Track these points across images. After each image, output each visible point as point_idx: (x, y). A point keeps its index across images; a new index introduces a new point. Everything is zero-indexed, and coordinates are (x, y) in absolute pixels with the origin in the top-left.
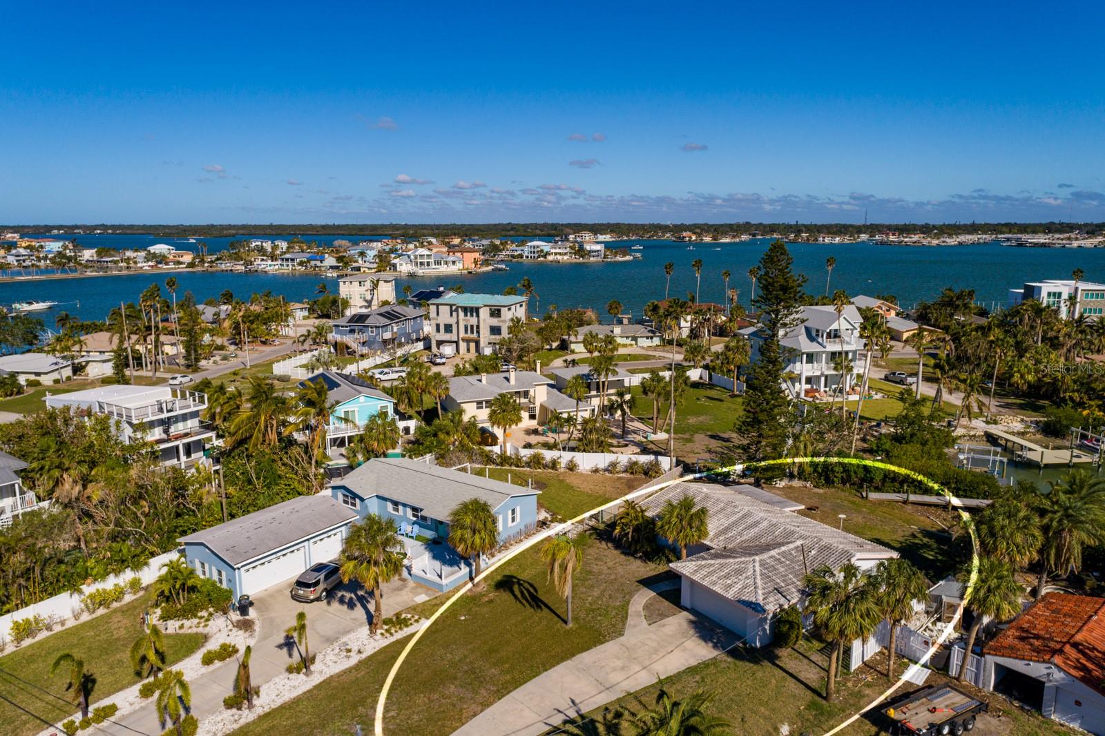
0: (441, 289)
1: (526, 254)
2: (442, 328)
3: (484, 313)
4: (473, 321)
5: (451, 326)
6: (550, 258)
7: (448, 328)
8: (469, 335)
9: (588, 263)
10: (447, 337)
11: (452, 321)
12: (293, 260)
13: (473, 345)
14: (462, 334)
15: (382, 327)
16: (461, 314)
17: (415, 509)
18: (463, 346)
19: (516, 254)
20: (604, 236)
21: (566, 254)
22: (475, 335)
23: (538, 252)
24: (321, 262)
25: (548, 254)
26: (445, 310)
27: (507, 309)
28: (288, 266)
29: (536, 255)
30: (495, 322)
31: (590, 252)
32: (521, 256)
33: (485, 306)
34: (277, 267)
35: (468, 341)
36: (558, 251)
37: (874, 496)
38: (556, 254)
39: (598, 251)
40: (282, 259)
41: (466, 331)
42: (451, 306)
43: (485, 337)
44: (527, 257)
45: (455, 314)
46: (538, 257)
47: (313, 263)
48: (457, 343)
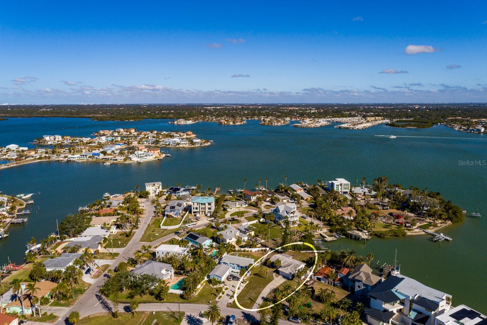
2: (195, 208)
3: (207, 204)
4: (204, 206)
6: (181, 146)
7: (197, 208)
9: (195, 147)
10: (196, 211)
12: (86, 156)
13: (203, 213)
14: (201, 210)
16: (200, 205)
17: (237, 265)
18: (201, 213)
19: (167, 144)
21: (187, 144)
22: (204, 210)
23: (176, 143)
24: (98, 156)
25: (179, 144)
26: (196, 204)
27: (212, 203)
28: (84, 158)
30: (209, 206)
31: (195, 143)
32: (169, 145)
36: (184, 143)
37: (302, 252)
40: (81, 155)
41: (202, 209)
43: (207, 210)
44: (172, 145)
46: (176, 145)
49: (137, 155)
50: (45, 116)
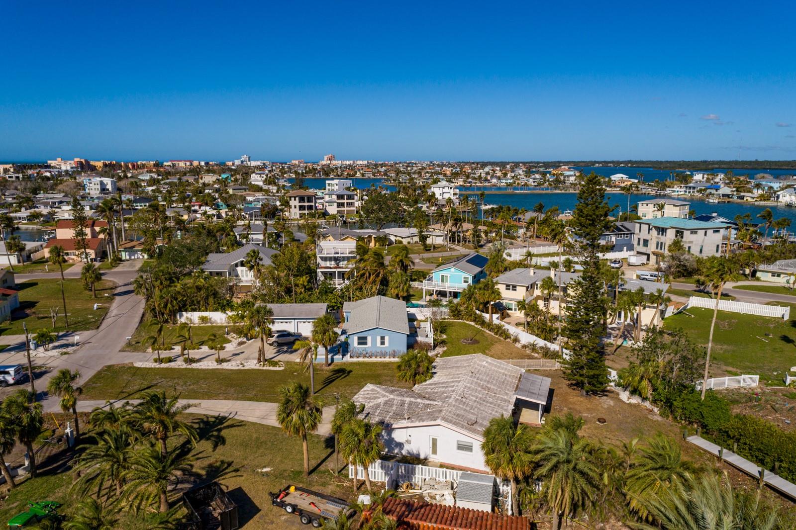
0: (715, 215)
2: (642, 242)
3: (671, 233)
4: (662, 238)
5: (647, 241)
7: (645, 243)
8: (659, 250)
11: (647, 237)
12: (694, 188)
13: (660, 259)
16: (655, 232)
18: (653, 258)
24: (717, 190)
27: (689, 232)
28: (689, 192)
33: (672, 228)
35: (657, 255)
40: (687, 187)
42: (649, 225)
45: (651, 231)
47: (708, 191)
48: (648, 256)
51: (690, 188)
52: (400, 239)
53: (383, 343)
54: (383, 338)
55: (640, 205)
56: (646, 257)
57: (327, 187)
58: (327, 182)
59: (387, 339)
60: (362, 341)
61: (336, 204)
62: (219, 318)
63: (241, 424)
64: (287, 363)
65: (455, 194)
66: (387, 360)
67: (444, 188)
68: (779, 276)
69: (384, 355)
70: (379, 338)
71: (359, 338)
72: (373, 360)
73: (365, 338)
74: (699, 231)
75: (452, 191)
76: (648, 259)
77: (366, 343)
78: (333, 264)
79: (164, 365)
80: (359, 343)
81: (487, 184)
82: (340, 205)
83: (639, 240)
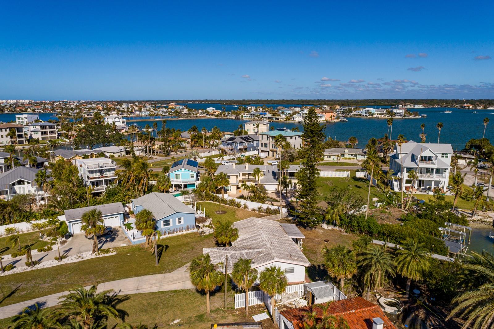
0: (285, 128)
1: (363, 114)
2: (264, 145)
5: (267, 144)
6: (375, 116)
8: (274, 149)
10: (265, 149)
11: (267, 142)
12: (254, 114)
15: (239, 143)
16: (271, 139)
18: (271, 153)
19: (358, 114)
20: (419, 106)
21: (383, 114)
23: (369, 113)
24: (265, 115)
25: (374, 114)
26: (265, 137)
27: (289, 138)
28: (252, 117)
29: (368, 115)
31: (396, 113)
32: (360, 115)
34: (248, 117)
35: (273, 151)
36: (379, 113)
38: (378, 114)
39: (400, 113)
40: (250, 114)
42: (267, 135)
44: (363, 115)
45: (268, 139)
47: (261, 116)
48: (268, 152)
49: (302, 114)
50: (281, 103)
51: (252, 114)
52: (112, 154)
53: (180, 222)
54: (180, 219)
55: (246, 125)
56: (267, 153)
57: (17, 120)
58: (17, 116)
59: (182, 219)
60: (167, 223)
61: (40, 133)
62: (23, 227)
63: (127, 298)
64: (116, 249)
65: (123, 122)
66: (184, 232)
67: (115, 118)
68: (330, 157)
69: (181, 230)
70: (177, 219)
71: (164, 222)
72: (176, 234)
73: (168, 221)
74: (293, 137)
75: (121, 120)
76: (269, 154)
77: (169, 224)
78: (98, 175)
79: (7, 273)
80: (165, 225)
81: (133, 115)
82: (43, 133)
83: (262, 144)
